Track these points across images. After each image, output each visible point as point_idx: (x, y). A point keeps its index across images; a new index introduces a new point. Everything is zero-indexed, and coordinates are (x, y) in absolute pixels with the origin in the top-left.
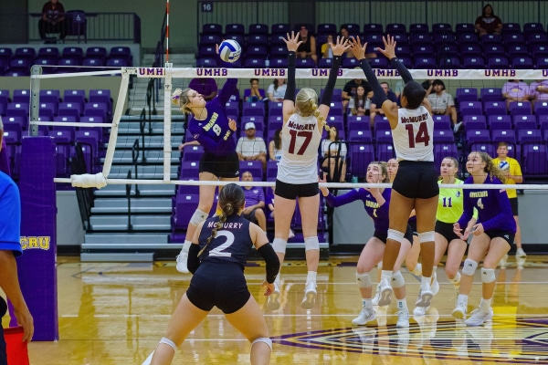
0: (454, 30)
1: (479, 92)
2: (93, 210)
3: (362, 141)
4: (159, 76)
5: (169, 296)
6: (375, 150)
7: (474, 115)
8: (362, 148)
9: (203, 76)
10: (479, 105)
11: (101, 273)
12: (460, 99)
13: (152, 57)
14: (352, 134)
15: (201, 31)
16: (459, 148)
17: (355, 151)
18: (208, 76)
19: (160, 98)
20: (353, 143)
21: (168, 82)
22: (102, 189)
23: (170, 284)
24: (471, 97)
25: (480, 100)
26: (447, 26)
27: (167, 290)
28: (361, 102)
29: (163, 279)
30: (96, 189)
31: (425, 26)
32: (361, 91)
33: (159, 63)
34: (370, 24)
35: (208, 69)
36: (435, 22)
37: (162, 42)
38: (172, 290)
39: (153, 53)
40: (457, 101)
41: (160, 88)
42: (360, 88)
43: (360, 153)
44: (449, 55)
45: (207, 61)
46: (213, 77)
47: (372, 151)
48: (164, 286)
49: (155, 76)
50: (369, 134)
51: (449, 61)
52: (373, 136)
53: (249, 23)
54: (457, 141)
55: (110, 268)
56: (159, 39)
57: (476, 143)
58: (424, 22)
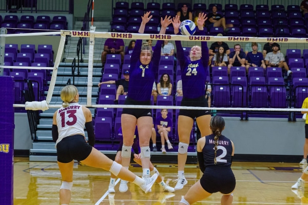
0: (286, 10)
1: (302, 52)
2: (39, 126)
3: (222, 83)
4: (86, 36)
5: (89, 186)
6: (230, 90)
7: (298, 67)
8: (222, 88)
10: (302, 61)
11: (42, 169)
12: (289, 56)
13: (81, 24)
14: (215, 78)
15: (114, 6)
16: (287, 90)
17: (217, 90)
19: (86, 51)
20: (215, 85)
21: (92, 39)
23: (89, 178)
24: (296, 55)
25: (302, 58)
26: (282, 6)
27: (88, 182)
28: (221, 57)
29: (85, 174)
31: (266, 7)
32: (221, 50)
33: (85, 28)
34: (230, 4)
35: (119, 33)
36: (273, 4)
37: (88, 14)
38: (90, 182)
39: (82, 21)
40: (287, 59)
41: (86, 45)
42: (221, 48)
43: (220, 92)
44: (282, 26)
45: (118, 27)
47: (228, 90)
48: (85, 179)
49: (83, 36)
50: (226, 79)
51: (282, 30)
52: (229, 80)
53: (147, 2)
54: (286, 85)
55: (50, 166)
56: (87, 12)
57: (299, 86)
58: (266, 4)
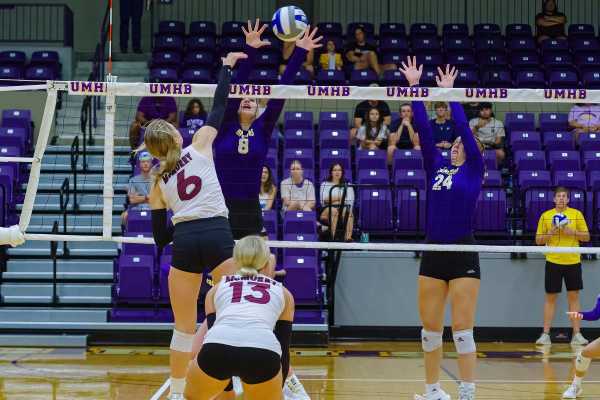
0: (503, 33)
1: (537, 118)
2: (6, 274)
3: (377, 184)
4: (98, 94)
5: (109, 395)
6: (393, 199)
7: (530, 150)
8: (375, 194)
9: (158, 94)
10: (537, 136)
11: (14, 362)
12: (512, 126)
13: (89, 66)
14: (361, 175)
15: (156, 30)
16: (508, 195)
17: (366, 198)
18: (165, 94)
19: (99, 122)
20: (363, 188)
21: (110, 102)
22: (19, 246)
23: (109, 378)
24: (526, 125)
25: (538, 130)
26: (494, 27)
27: (106, 386)
28: (374, 130)
29: (100, 371)
30: (10, 246)
31: (464, 27)
32: (374, 115)
33: (97, 75)
34: (389, 24)
35: (166, 85)
36: (477, 22)
37: (102, 47)
38: (112, 386)
39: (89, 60)
40: (507, 129)
41: (99, 108)
42: (374, 111)
43: (372, 201)
44: (496, 67)
45: (164, 72)
46: (172, 95)
47: (389, 198)
48: (101, 381)
49: (93, 93)
50: (385, 175)
51: (496, 75)
52: (390, 178)
53: (223, 20)
54: (506, 186)
55: (29, 355)
56: (99, 40)
57: (532, 188)
58: (462, 21)
